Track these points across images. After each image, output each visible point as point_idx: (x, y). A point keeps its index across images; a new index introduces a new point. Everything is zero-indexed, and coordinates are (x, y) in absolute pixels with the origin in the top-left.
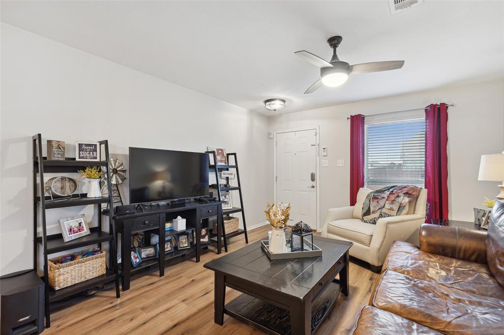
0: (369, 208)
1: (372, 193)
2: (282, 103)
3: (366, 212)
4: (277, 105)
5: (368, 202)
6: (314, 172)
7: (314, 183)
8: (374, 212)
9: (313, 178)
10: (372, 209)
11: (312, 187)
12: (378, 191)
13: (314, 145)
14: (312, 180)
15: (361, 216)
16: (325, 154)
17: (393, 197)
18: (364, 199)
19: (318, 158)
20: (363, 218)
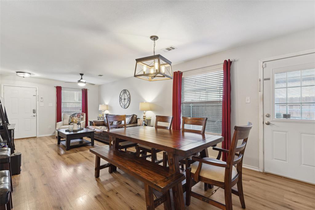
1: (71, 115)
2: (30, 75)
3: (71, 122)
4: (27, 75)
5: (71, 118)
6: (35, 109)
7: (35, 114)
9: (34, 111)
11: (34, 116)
12: (73, 115)
13: (35, 96)
14: (34, 113)
15: (68, 124)
16: (42, 100)
17: (79, 116)
18: (69, 118)
19: (37, 102)
20: (69, 124)
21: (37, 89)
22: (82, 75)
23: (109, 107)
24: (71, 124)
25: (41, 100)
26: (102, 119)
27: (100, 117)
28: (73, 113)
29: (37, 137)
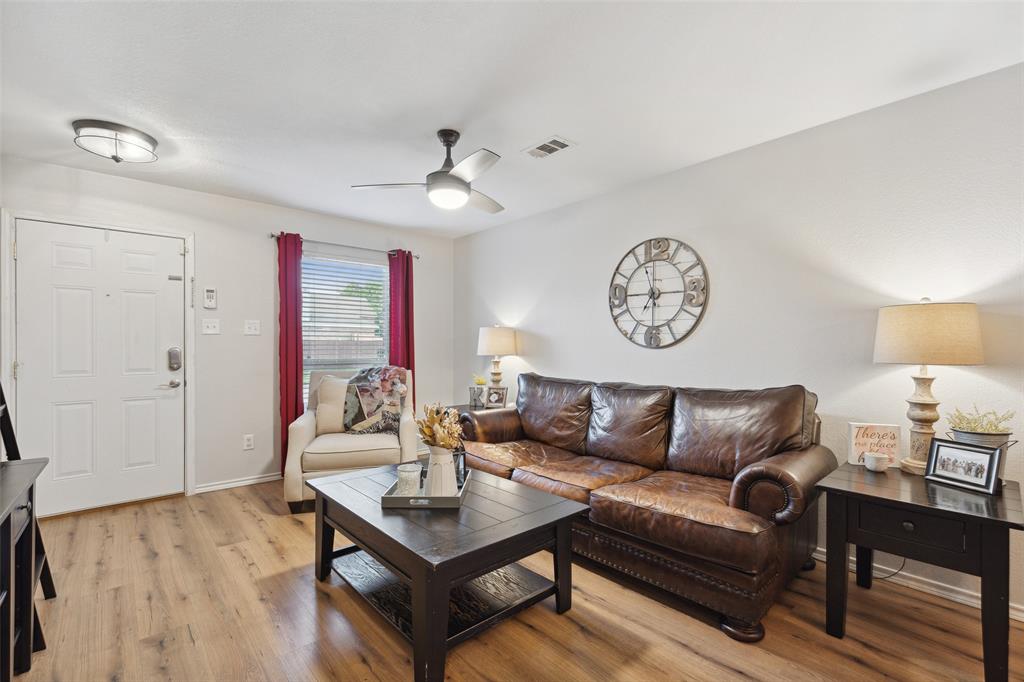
0: (360, 408)
1: (351, 382)
3: (356, 416)
5: (354, 398)
6: (179, 348)
7: (177, 377)
8: (370, 414)
9: (174, 362)
10: (365, 410)
11: (174, 385)
12: (358, 379)
13: (179, 279)
14: (172, 368)
15: (340, 426)
16: (212, 304)
17: (388, 385)
18: (342, 395)
19: (190, 312)
20: (347, 429)
21: (190, 245)
22: (449, 136)
23: (525, 341)
24: (357, 427)
25: (208, 303)
26: (494, 397)
27: (485, 389)
28: (357, 371)
29: (189, 494)
